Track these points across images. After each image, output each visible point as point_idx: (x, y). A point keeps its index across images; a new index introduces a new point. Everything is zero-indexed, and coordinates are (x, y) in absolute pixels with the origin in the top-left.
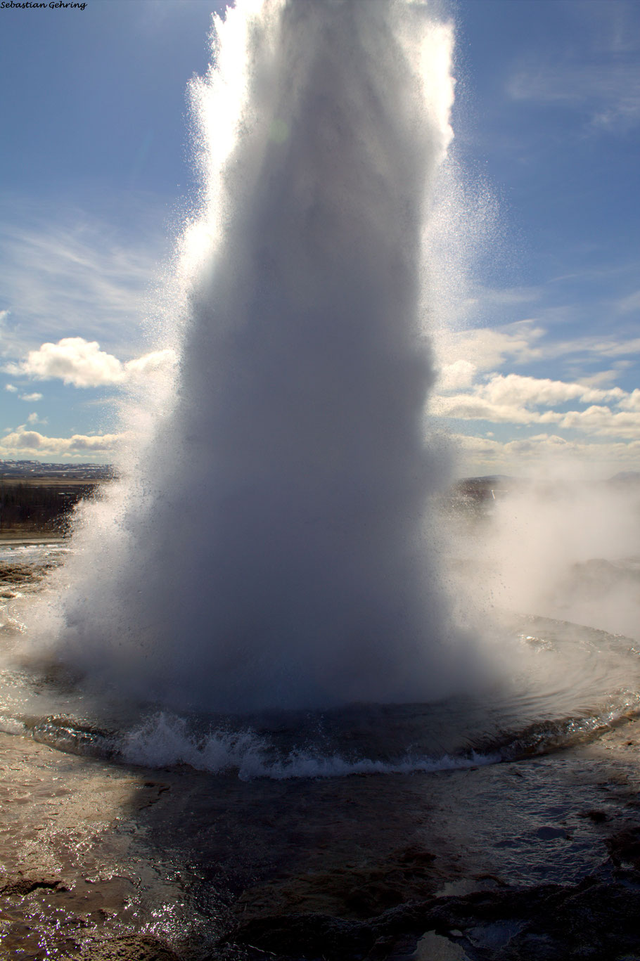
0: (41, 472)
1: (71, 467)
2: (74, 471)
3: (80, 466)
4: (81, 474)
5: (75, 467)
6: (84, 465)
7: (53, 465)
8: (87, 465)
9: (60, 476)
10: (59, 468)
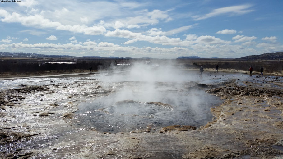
0: (4, 55)
1: (15, 54)
2: (16, 55)
3: (18, 53)
4: (18, 56)
5: (16, 54)
6: (19, 53)
7: (8, 53)
8: (20, 53)
9: (11, 57)
10: (10, 54)
